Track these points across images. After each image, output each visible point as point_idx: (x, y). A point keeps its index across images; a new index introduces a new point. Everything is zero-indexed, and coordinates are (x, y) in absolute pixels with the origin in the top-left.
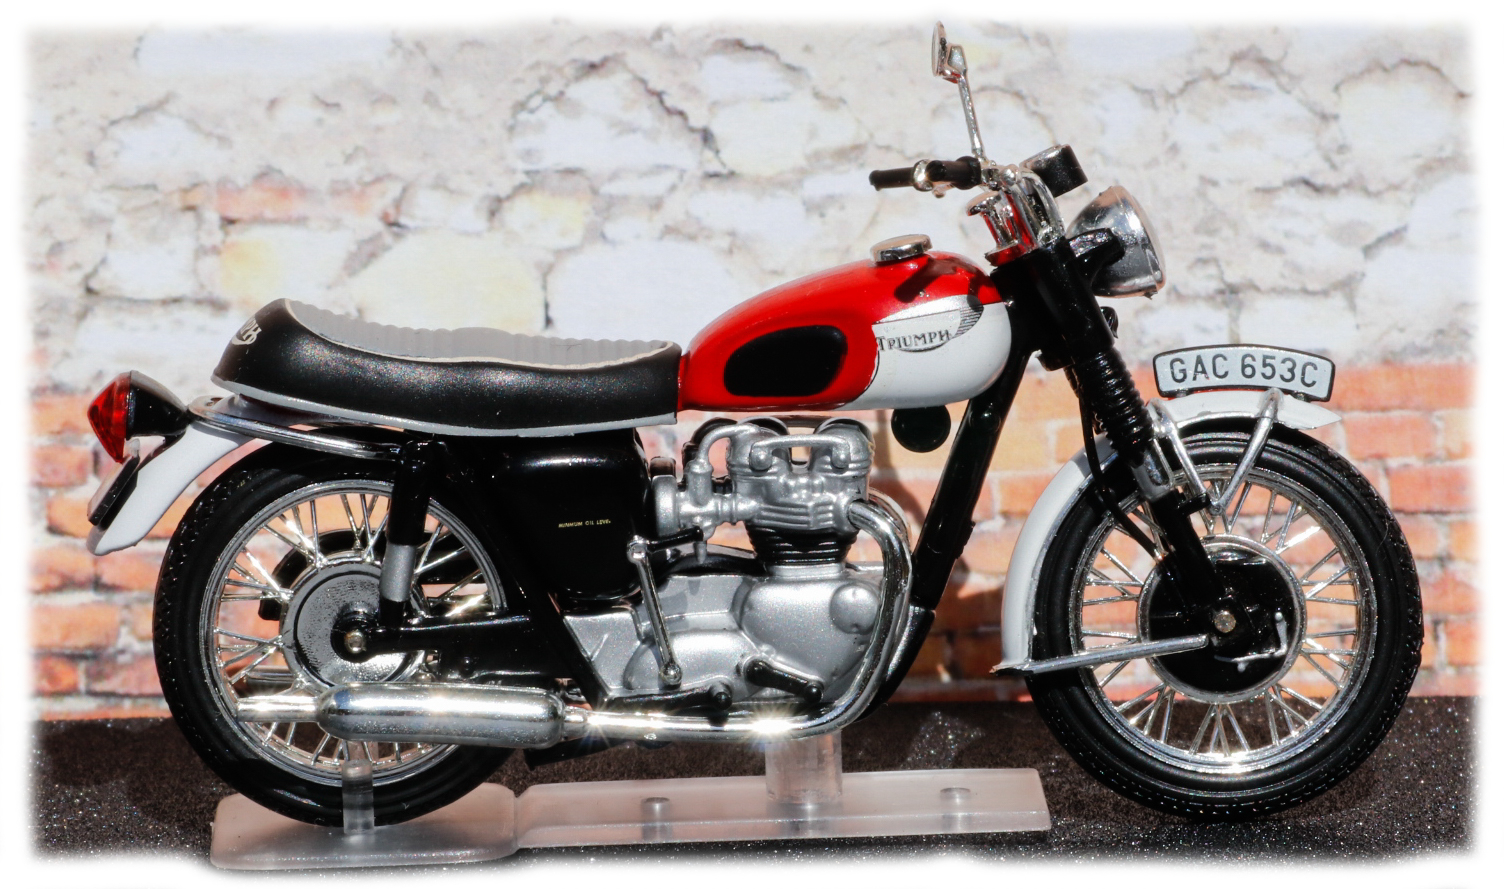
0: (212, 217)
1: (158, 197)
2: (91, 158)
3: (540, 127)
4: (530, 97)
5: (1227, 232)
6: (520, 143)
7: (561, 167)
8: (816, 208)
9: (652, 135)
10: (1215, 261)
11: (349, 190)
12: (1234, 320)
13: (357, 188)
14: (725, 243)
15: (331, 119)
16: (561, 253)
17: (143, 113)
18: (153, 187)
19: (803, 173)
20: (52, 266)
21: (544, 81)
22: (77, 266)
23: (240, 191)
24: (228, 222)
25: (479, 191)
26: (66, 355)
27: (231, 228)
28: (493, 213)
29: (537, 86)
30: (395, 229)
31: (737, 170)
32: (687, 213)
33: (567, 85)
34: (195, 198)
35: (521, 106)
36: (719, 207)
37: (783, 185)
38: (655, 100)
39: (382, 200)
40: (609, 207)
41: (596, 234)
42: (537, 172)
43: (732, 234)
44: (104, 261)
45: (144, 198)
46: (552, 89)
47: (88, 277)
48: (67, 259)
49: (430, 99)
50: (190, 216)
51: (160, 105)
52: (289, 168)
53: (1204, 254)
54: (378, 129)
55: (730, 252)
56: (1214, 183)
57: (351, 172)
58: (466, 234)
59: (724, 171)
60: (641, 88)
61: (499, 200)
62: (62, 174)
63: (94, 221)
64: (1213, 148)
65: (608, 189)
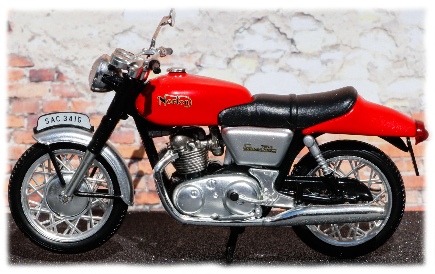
2: (109, 45)
3: (243, 37)
4: (240, 28)
6: (237, 42)
7: (248, 50)
8: (324, 63)
9: (276, 40)
11: (186, 55)
13: (188, 55)
14: (297, 73)
15: (181, 34)
16: (248, 75)
17: (125, 32)
19: (321, 52)
21: (244, 24)
25: (224, 56)
26: (101, 103)
28: (228, 63)
29: (242, 25)
30: (199, 67)
31: (301, 51)
32: (286, 64)
33: (251, 25)
35: (237, 31)
36: (296, 62)
37: (315, 56)
38: (277, 30)
39: (196, 58)
40: (263, 62)
41: (259, 70)
42: (242, 51)
43: (300, 70)
46: (247, 26)
49: (210, 29)
51: (130, 29)
54: (195, 37)
55: (299, 75)
57: (186, 50)
58: (220, 69)
59: (297, 51)
60: (273, 26)
61: (230, 59)
62: (100, 50)
65: (263, 56)
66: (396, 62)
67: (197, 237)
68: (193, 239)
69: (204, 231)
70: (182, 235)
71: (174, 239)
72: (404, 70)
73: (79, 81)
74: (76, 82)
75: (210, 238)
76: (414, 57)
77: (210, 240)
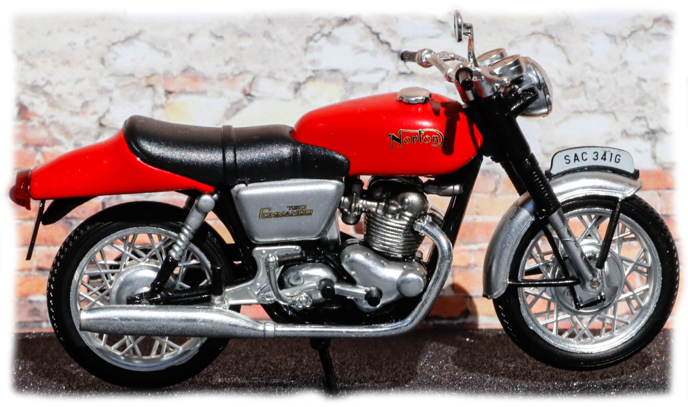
0: (161, 90)
1: (135, 80)
2: (103, 61)
3: (320, 49)
4: (315, 34)
5: (651, 104)
6: (310, 57)
7: (329, 69)
9: (374, 54)
10: (645, 118)
11: (227, 78)
12: (654, 146)
13: (231, 77)
15: (219, 44)
17: (128, 39)
18: (132, 75)
20: (83, 113)
21: (322, 27)
22: (95, 113)
23: (174, 78)
24: (169, 93)
25: (290, 79)
27: (170, 96)
28: (296, 90)
29: (318, 29)
30: (249, 97)
31: (414, 71)
32: (390, 91)
33: (333, 29)
34: (152, 81)
35: (310, 39)
37: (437, 78)
38: (375, 37)
39: (243, 83)
40: (352, 88)
42: (318, 71)
44: (108, 111)
45: (128, 81)
46: (326, 31)
47: (100, 118)
48: (91, 109)
49: (267, 35)
50: (150, 90)
51: (136, 36)
52: (198, 67)
53: (640, 115)
54: (242, 49)
56: (645, 81)
57: (228, 69)
58: (283, 100)
59: (408, 72)
60: (368, 31)
61: (299, 84)
62: (89, 69)
63: (104, 91)
64: (644, 63)
65: (352, 79)
66: (568, 88)
67: (245, 370)
68: (238, 373)
69: (257, 361)
70: (220, 367)
71: (208, 372)
72: (581, 102)
73: (54, 119)
74: (48, 121)
75: (266, 371)
76: (598, 80)
77: (266, 374)
